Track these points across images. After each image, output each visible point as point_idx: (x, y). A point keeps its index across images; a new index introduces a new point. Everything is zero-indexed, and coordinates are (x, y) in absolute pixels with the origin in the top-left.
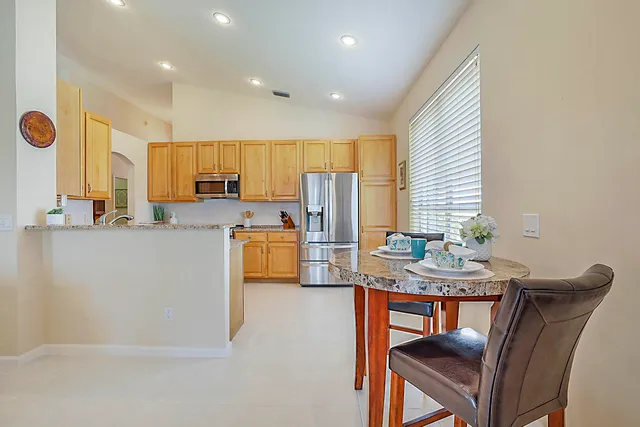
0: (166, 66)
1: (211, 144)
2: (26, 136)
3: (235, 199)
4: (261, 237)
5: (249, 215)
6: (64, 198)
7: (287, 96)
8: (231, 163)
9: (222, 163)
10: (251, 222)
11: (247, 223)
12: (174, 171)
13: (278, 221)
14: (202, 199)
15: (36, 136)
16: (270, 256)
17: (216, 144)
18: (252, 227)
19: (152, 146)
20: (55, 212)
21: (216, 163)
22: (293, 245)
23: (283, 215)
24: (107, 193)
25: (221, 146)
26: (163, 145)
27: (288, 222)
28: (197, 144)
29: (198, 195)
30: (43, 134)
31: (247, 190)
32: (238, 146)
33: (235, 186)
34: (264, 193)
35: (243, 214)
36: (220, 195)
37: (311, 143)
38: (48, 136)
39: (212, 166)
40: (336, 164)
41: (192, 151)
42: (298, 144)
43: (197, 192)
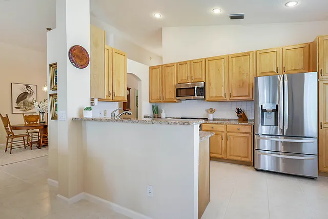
0: (157, 16)
1: (185, 63)
2: (72, 61)
3: (202, 100)
4: (221, 128)
5: (212, 111)
6: (96, 100)
7: (241, 17)
8: (199, 75)
9: (192, 75)
10: (213, 116)
11: (211, 117)
12: (163, 83)
13: (235, 116)
14: (180, 100)
15: (78, 61)
16: (228, 142)
17: (189, 63)
18: (214, 120)
19: (151, 68)
20: (87, 109)
21: (189, 75)
22: (248, 135)
23: (239, 111)
24: (124, 97)
25: (192, 64)
26: (157, 67)
27: (242, 116)
28: (177, 64)
29: (178, 98)
30: (81, 59)
31: (211, 92)
32: (203, 63)
33: (202, 91)
34: (223, 95)
35: (207, 111)
36: (192, 97)
37: (263, 53)
38: (85, 61)
39: (186, 77)
40: (288, 67)
41: (173, 69)
42: (251, 54)
43: (177, 96)
